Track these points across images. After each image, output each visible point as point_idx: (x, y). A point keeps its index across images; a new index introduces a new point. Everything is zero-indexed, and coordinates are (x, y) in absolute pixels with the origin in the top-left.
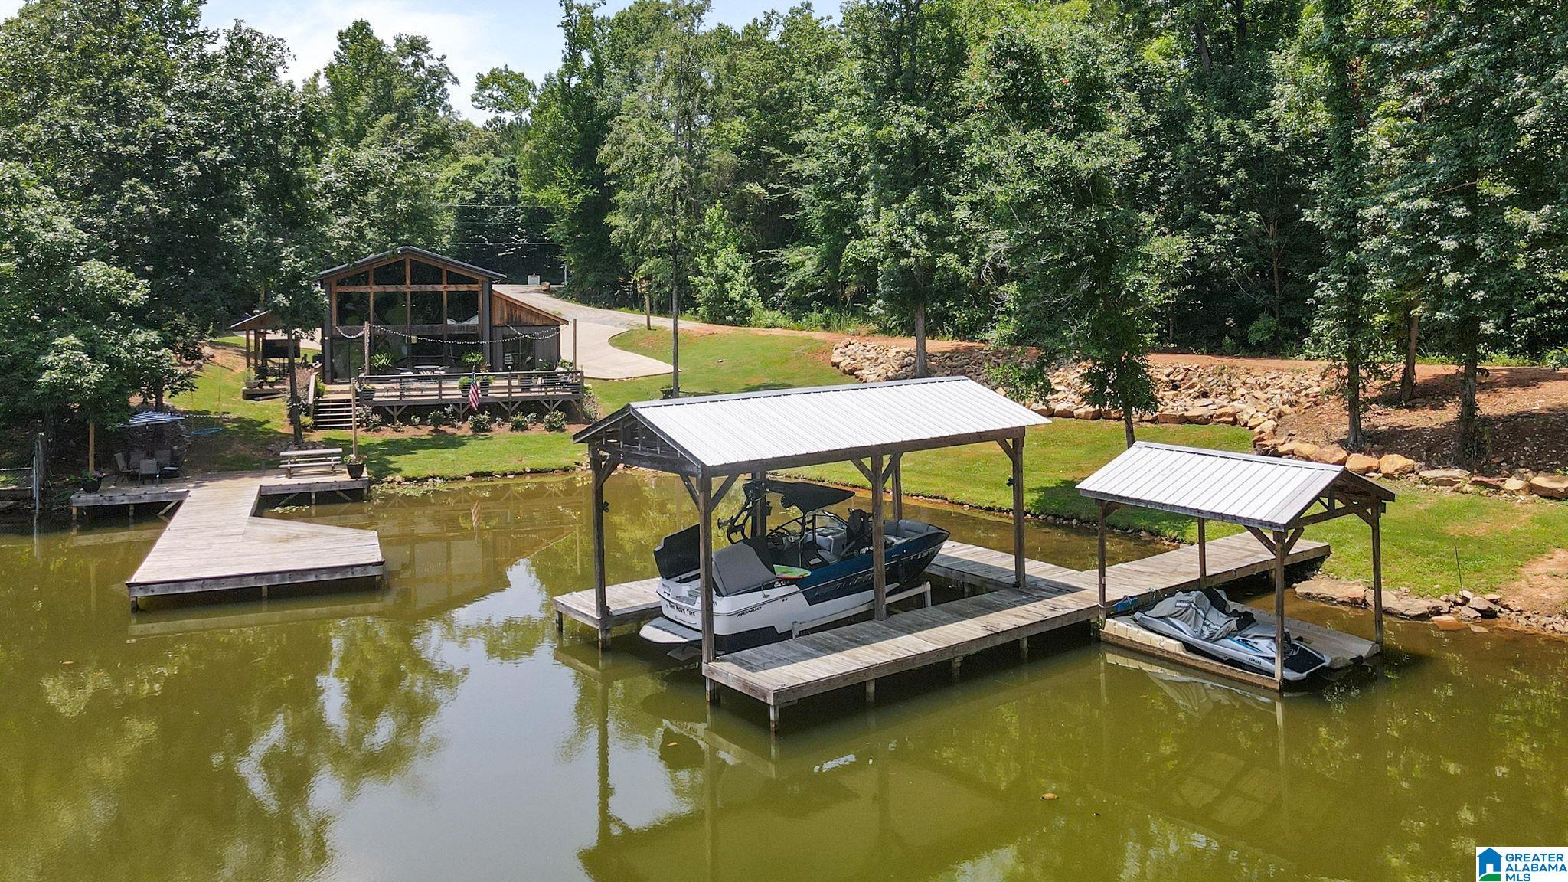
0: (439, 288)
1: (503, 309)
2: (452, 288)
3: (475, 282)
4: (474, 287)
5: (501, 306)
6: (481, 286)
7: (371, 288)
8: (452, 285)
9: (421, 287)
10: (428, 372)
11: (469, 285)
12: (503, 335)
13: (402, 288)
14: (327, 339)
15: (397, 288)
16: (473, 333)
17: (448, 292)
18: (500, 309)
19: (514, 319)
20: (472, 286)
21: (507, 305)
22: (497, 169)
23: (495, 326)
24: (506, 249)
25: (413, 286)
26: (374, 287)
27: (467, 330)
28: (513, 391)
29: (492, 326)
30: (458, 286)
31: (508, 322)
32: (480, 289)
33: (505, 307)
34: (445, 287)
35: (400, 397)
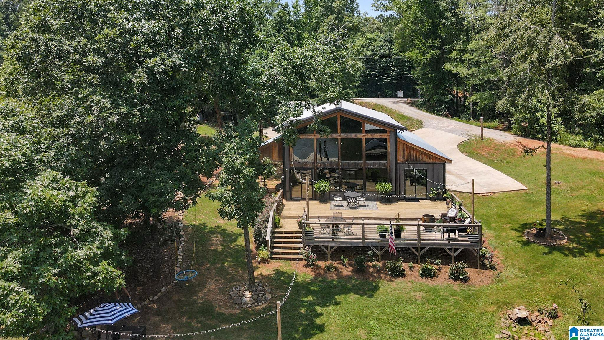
0: (360, 136)
1: (404, 151)
2: (369, 136)
3: (385, 132)
4: (384, 136)
5: (403, 149)
6: (389, 134)
7: (315, 136)
8: (369, 134)
9: (347, 135)
10: (353, 199)
11: (381, 134)
12: (404, 169)
13: (335, 136)
14: (287, 169)
15: (332, 136)
16: (384, 168)
17: (366, 139)
18: (402, 151)
19: (412, 158)
20: (383, 134)
21: (407, 148)
22: (382, 40)
23: (399, 163)
24: (387, 78)
25: (342, 134)
26: (316, 135)
27: (379, 166)
28: (421, 238)
29: (396, 163)
30: (373, 134)
31: (408, 160)
32: (389, 137)
33: (406, 150)
34: (364, 136)
35: (333, 238)
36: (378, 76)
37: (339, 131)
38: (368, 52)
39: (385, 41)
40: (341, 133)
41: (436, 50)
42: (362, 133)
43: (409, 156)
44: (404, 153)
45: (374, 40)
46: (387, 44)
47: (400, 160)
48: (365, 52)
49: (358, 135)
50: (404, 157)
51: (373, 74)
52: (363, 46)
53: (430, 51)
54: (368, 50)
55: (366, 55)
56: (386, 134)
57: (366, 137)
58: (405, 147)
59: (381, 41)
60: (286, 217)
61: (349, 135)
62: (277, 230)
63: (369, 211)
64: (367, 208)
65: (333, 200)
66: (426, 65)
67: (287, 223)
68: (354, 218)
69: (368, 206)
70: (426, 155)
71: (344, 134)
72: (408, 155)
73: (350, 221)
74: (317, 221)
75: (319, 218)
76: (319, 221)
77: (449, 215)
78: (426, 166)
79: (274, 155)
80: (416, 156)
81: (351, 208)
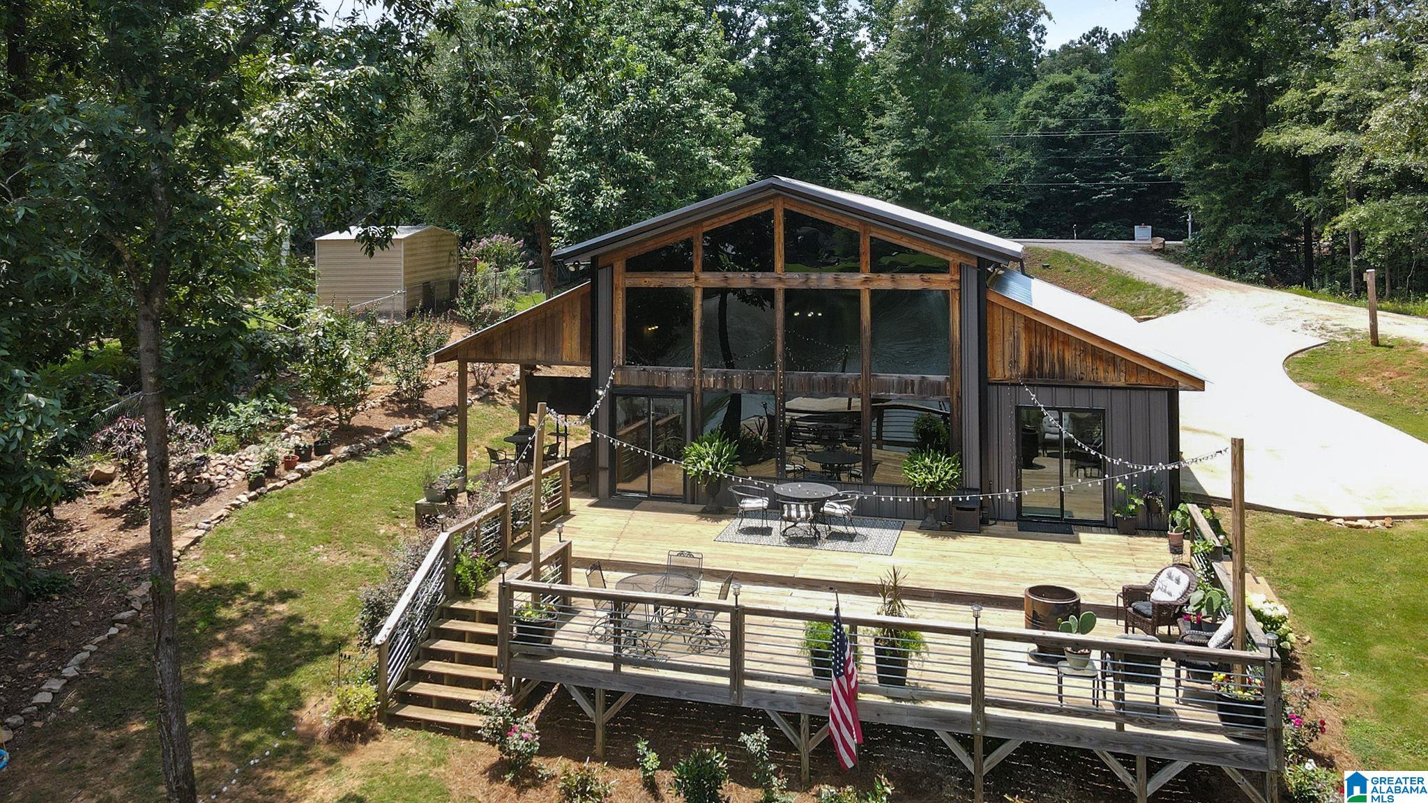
0: (852, 281)
1: (1017, 339)
2: (884, 282)
3: (943, 268)
4: (940, 282)
5: (1012, 332)
6: (957, 277)
7: (697, 278)
8: (884, 276)
9: (808, 279)
10: (802, 507)
11: (926, 276)
12: (1018, 409)
13: (763, 281)
14: (601, 393)
15: (753, 279)
16: (936, 398)
17: (874, 293)
18: (1009, 340)
19: (1046, 367)
20: (933, 276)
21: (1029, 330)
22: (1092, 87)
24: (1103, 190)
25: (788, 275)
26: (703, 276)
27: (921, 392)
28: (988, 693)
29: (985, 383)
30: (897, 276)
31: (1029, 374)
32: (956, 286)
33: (1023, 335)
34: (866, 280)
35: (617, 660)
36: (1077, 183)
37: (779, 263)
38: (1052, 120)
39: (1101, 92)
40: (787, 269)
41: (1234, 91)
42: (857, 271)
43: (1036, 359)
44: (1015, 348)
45: (1070, 89)
46: (1106, 97)
47: (1000, 371)
48: (1042, 120)
49: (844, 277)
50: (1015, 363)
51: (1065, 180)
52: (1037, 105)
53: (1218, 96)
54: (1050, 117)
55: (1046, 127)
56: (948, 277)
57: (875, 286)
58: (1020, 325)
59: (1089, 91)
61: (814, 276)
62: (458, 605)
63: (853, 556)
64: (855, 545)
66: (1202, 137)
69: (865, 538)
70: (1101, 359)
71: (795, 274)
72: (1030, 355)
77: (1158, 596)
78: (1100, 401)
79: (567, 345)
80: (1062, 362)
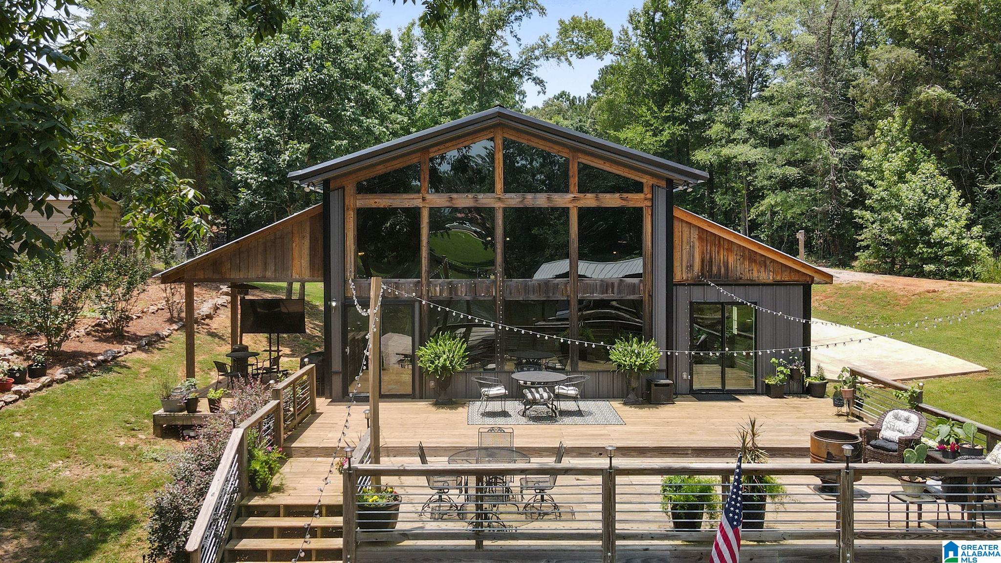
0: (561, 200)
1: (692, 247)
2: (589, 200)
3: (638, 187)
4: (635, 200)
5: (689, 243)
6: (649, 196)
7: (424, 199)
8: (589, 195)
9: (524, 199)
10: (541, 390)
11: (625, 195)
12: (691, 303)
13: (484, 201)
14: (334, 304)
15: (476, 199)
16: (632, 297)
17: (580, 209)
18: (686, 248)
19: (715, 269)
20: (630, 196)
21: (700, 238)
23: (676, 285)
25: (508, 195)
26: (429, 197)
27: (619, 292)
29: (671, 284)
30: (601, 195)
31: (702, 276)
32: (649, 204)
33: (697, 244)
34: (575, 199)
35: (477, 536)
37: (499, 185)
40: (506, 191)
41: (680, 125)
42: (567, 191)
43: (707, 263)
44: (691, 255)
47: (679, 275)
49: (555, 197)
50: (690, 267)
53: (669, 128)
56: (642, 196)
57: (582, 204)
58: (695, 235)
60: (309, 452)
61: (529, 196)
62: (257, 501)
63: (598, 428)
64: (589, 419)
65: (478, 397)
67: (304, 474)
68: (559, 452)
69: (590, 413)
71: (513, 195)
72: (703, 261)
73: (549, 462)
74: (414, 462)
75: (422, 451)
76: (424, 461)
77: (887, 434)
78: (754, 296)
79: (296, 263)
80: (726, 265)
81: (537, 419)
